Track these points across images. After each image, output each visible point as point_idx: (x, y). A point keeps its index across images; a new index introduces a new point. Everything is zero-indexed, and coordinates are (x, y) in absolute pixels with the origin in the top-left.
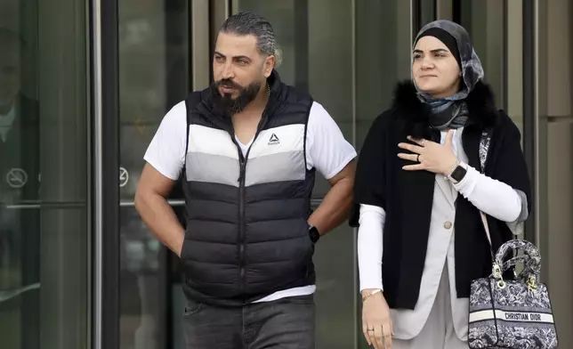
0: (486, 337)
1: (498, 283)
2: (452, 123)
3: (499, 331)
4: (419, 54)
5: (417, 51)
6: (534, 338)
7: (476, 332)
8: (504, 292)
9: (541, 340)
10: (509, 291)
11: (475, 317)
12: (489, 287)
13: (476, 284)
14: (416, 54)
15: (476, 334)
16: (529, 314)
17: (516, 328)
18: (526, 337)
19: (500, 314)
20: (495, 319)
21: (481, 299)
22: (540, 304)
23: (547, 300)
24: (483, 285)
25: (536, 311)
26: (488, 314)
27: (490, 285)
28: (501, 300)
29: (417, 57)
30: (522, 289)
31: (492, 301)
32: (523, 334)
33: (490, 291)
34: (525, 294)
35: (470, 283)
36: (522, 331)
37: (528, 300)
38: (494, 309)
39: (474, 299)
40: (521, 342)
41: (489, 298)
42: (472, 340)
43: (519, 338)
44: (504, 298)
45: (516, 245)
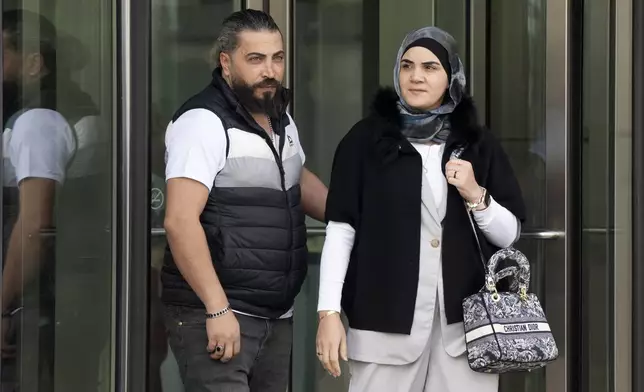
0: (488, 354)
1: (492, 296)
2: (435, 137)
3: (501, 345)
4: (408, 65)
5: (407, 61)
6: (535, 348)
7: (475, 351)
8: (499, 305)
9: (543, 349)
10: (504, 304)
11: (472, 336)
12: (483, 302)
13: (468, 302)
14: (404, 63)
15: (476, 353)
16: (527, 324)
17: (516, 341)
18: (527, 349)
19: (499, 328)
20: (495, 334)
21: (477, 316)
22: (535, 313)
23: (541, 309)
24: (476, 302)
25: (533, 321)
26: (487, 330)
27: (483, 300)
28: (497, 313)
29: (406, 66)
30: (516, 300)
31: (488, 316)
32: (524, 346)
33: (485, 306)
34: (520, 304)
35: (462, 302)
36: (523, 343)
37: (524, 310)
38: (491, 323)
39: (468, 318)
40: (523, 354)
41: (484, 314)
42: (472, 360)
43: (520, 350)
44: (500, 311)
45: (506, 254)
